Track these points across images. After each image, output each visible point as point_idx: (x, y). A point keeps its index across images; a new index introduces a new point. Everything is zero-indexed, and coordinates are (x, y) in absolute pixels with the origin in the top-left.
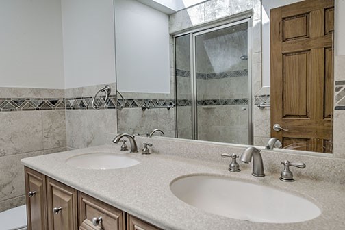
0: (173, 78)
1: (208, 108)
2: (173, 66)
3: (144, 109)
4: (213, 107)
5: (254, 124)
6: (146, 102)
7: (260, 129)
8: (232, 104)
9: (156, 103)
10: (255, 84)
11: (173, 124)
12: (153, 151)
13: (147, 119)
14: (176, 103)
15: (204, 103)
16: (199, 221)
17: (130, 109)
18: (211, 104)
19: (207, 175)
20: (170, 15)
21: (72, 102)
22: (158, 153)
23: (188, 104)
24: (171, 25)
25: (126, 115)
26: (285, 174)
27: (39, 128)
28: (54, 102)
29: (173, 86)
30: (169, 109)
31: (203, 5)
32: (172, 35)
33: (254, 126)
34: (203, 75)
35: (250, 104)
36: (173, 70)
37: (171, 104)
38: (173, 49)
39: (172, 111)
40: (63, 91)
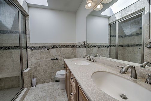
0: (109, 38)
1: (124, 48)
2: (109, 34)
3: (98, 48)
4: (126, 47)
5: (144, 54)
6: (99, 46)
7: (148, 57)
8: (135, 46)
9: (103, 46)
10: (146, 38)
11: (109, 53)
12: (95, 61)
13: (99, 51)
14: (110, 46)
15: (122, 46)
16: (93, 90)
17: (94, 48)
18: (125, 46)
19: (109, 72)
20: (109, 18)
21: (77, 46)
22: (96, 62)
23: (115, 46)
24: (109, 21)
25: (93, 50)
26: (148, 80)
27: (70, 52)
28: (74, 46)
29: (109, 41)
30: (107, 48)
31: (121, 11)
32: (109, 24)
33: (144, 55)
34: (122, 36)
35: (143, 46)
36: (109, 36)
37: (108, 46)
38: (109, 28)
39: (109, 48)
40: (76, 43)
